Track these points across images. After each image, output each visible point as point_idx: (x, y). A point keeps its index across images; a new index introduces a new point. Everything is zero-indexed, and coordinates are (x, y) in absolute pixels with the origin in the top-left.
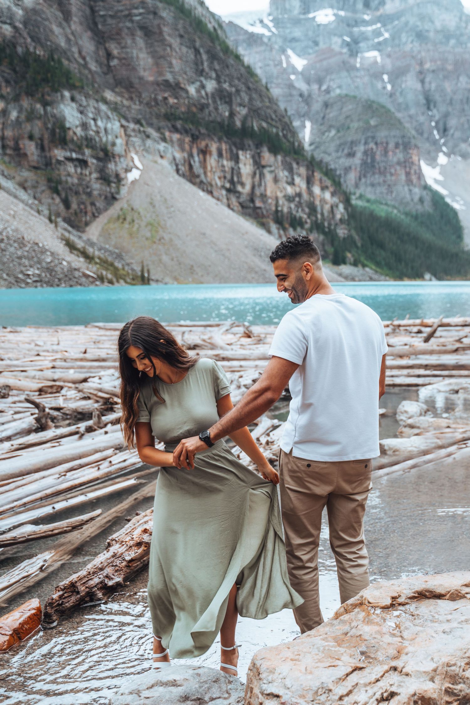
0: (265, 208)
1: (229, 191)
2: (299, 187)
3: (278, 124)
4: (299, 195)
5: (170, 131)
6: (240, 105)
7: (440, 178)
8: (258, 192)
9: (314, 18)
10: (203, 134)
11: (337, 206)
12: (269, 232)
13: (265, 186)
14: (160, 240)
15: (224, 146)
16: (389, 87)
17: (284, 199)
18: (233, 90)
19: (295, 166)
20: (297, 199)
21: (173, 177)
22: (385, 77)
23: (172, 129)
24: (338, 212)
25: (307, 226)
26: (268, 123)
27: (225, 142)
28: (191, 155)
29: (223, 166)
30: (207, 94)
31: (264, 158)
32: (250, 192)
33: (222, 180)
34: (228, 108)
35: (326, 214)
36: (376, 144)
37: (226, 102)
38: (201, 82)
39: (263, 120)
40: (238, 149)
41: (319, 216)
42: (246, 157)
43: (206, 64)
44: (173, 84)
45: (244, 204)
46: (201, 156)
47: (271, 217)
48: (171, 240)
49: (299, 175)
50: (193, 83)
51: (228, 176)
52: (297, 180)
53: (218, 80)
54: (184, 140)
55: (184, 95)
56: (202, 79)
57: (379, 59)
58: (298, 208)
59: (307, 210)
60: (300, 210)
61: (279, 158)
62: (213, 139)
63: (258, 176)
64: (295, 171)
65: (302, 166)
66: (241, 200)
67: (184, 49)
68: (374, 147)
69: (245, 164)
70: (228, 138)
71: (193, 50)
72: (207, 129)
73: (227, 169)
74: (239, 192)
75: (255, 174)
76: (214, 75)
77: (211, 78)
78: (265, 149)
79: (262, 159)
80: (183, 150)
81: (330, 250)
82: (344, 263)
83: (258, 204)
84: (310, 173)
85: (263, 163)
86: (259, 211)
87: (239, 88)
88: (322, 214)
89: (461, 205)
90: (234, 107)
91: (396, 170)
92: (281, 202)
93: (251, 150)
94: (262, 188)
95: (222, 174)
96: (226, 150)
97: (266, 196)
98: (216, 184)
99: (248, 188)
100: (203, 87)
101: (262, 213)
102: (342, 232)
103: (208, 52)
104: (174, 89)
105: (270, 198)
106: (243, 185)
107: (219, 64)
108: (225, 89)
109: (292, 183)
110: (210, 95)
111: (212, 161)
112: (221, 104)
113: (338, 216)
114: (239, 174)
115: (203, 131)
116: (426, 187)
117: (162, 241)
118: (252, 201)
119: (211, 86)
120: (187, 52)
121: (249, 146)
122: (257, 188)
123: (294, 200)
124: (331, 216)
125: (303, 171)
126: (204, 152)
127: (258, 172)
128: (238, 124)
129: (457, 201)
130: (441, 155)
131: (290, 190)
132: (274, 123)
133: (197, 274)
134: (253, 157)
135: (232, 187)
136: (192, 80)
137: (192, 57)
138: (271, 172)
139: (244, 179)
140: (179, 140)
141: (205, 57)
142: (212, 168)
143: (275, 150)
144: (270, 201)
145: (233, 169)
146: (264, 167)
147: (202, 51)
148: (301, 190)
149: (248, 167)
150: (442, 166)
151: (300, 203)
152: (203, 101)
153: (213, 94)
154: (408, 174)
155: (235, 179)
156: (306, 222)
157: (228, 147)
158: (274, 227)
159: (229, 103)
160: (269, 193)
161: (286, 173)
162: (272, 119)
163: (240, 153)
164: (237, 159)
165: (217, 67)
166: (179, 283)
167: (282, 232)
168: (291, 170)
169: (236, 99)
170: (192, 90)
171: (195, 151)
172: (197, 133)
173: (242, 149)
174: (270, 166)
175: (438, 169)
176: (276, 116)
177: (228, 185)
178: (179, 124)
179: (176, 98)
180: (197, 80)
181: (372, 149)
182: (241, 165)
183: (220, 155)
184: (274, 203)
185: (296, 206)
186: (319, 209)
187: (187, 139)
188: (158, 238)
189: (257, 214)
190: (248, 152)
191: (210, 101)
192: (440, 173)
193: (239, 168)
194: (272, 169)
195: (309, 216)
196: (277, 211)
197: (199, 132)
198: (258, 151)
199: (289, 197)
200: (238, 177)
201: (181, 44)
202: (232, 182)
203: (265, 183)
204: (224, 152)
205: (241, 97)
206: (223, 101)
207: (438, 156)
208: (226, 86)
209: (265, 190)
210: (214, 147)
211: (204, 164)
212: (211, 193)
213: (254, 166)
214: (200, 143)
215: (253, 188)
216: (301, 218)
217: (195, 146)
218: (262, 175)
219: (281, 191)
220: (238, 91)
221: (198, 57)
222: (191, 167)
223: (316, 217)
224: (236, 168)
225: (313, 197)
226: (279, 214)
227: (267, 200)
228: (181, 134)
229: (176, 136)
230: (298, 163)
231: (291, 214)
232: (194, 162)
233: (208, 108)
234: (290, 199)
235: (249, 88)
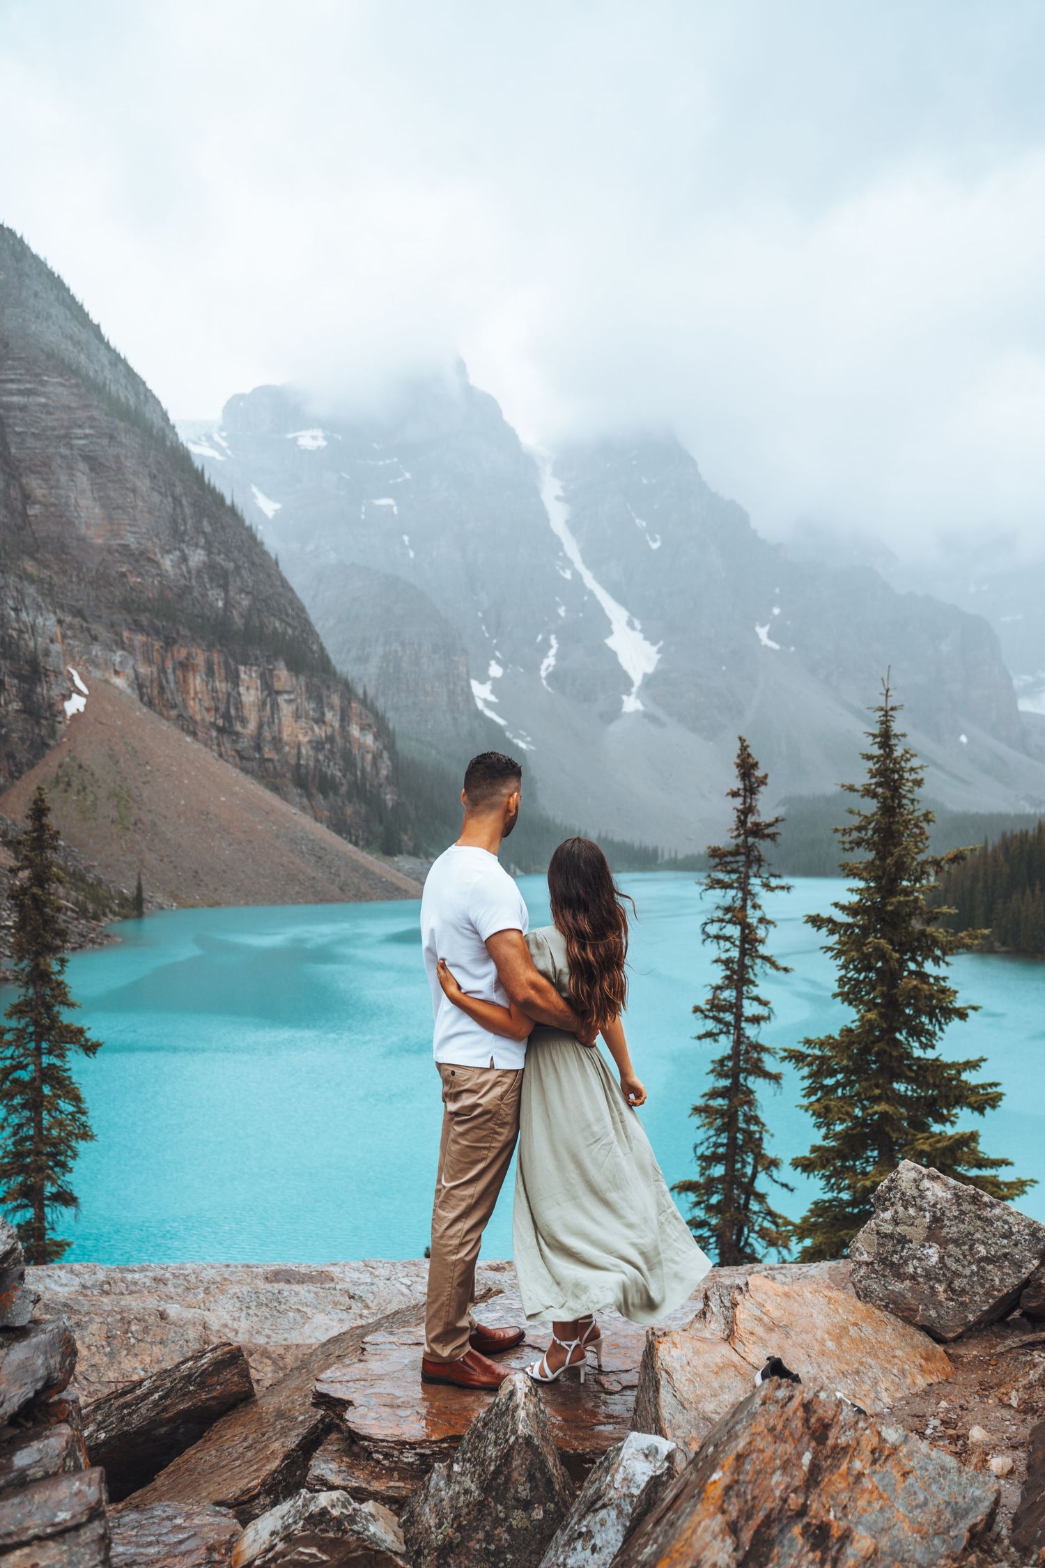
0: (279, 761)
1: (221, 730)
2: (332, 726)
3: (296, 624)
4: (330, 739)
5: (130, 629)
6: (241, 591)
7: (492, 698)
8: (267, 734)
9: (296, 439)
10: (184, 637)
11: (381, 757)
12: (285, 798)
13: (280, 724)
14: (136, 824)
15: (216, 657)
16: (412, 554)
17: (309, 747)
18: (231, 565)
19: (325, 693)
20: (328, 746)
21: (140, 709)
22: (406, 538)
23: (133, 627)
24: (384, 765)
25: (343, 790)
26: (281, 620)
27: (219, 651)
28: (163, 670)
29: (214, 690)
30: (189, 572)
31: (279, 679)
32: (255, 733)
33: (213, 713)
34: (223, 595)
35: (368, 769)
36: (403, 644)
37: (219, 586)
38: (182, 551)
39: (274, 616)
40: (237, 662)
41: (359, 773)
42: (250, 676)
43: (190, 523)
44: (137, 552)
45: (243, 753)
46: (179, 673)
47: (289, 775)
48: (154, 824)
49: (332, 707)
50: (168, 552)
51: (222, 707)
52: (329, 716)
53: (208, 548)
54: (153, 646)
55: (154, 571)
56: (184, 546)
57: (395, 510)
58: (330, 761)
59: (341, 762)
60: (331, 764)
61: (302, 679)
62: (199, 646)
63: (268, 707)
64: (325, 701)
65: (336, 691)
66: (239, 747)
67: (156, 498)
68: (399, 649)
69: (248, 688)
70: (222, 645)
71: (170, 499)
72: (190, 629)
73: (220, 695)
74: (237, 734)
75: (264, 704)
76: (202, 541)
77: (197, 545)
78: (282, 664)
79: (275, 680)
80: (149, 661)
81: (379, 829)
82: (401, 852)
83: (268, 753)
84: (346, 702)
85: (278, 686)
86: (269, 765)
87: (241, 563)
88: (363, 771)
89: (526, 742)
90: (232, 593)
91: (433, 687)
92: (304, 751)
93: (259, 666)
94: (276, 728)
95: (213, 704)
96: (219, 663)
97: (280, 739)
98: (203, 720)
99: (252, 726)
100: (184, 559)
101: (275, 768)
102: (389, 798)
103: (194, 505)
104: (137, 561)
105: (287, 744)
106: (244, 721)
107: (211, 524)
108: (219, 563)
109: (320, 720)
110: (193, 572)
111: (197, 682)
112: (212, 588)
113: (384, 772)
114: (239, 705)
115: (184, 631)
116: (479, 714)
117: (139, 825)
118: (258, 748)
119: (197, 557)
120: (162, 502)
121: (256, 659)
122: (266, 727)
123: (323, 748)
124: (374, 773)
125: (336, 699)
126: (185, 666)
127: (269, 699)
128: (239, 622)
129: (522, 738)
130: (493, 663)
131: (320, 732)
132: (289, 620)
133: (207, 885)
134: (262, 676)
135: (227, 725)
136: (167, 548)
137: (170, 510)
138: (290, 701)
139: (246, 712)
140: (144, 644)
141: (188, 511)
142: (196, 693)
143: (295, 667)
144: (287, 749)
145: (229, 695)
146: (278, 693)
147: (184, 502)
148: (334, 730)
149: (252, 692)
150: (495, 680)
151: (331, 751)
152: (183, 582)
153: (199, 571)
154: (451, 694)
155: (233, 712)
156: (342, 784)
157: (222, 659)
158: (294, 791)
159: (225, 587)
160: (285, 737)
161: (313, 705)
162: (287, 615)
163: (242, 668)
164: (234, 679)
165: (208, 529)
166: (182, 905)
167: (305, 801)
168: (319, 700)
169: (235, 581)
170: (167, 563)
171: (169, 666)
172: (175, 635)
173: (245, 664)
174: (289, 692)
175: (488, 686)
176: (293, 609)
177: (220, 722)
178: (144, 619)
179: (140, 575)
180: (175, 549)
181: (396, 651)
182: (242, 690)
183: (210, 672)
184: (294, 751)
185: (326, 757)
186: (359, 765)
187: (158, 645)
188: (132, 820)
189: (266, 770)
190: (254, 668)
191: (194, 583)
192: (492, 692)
193: (239, 694)
194: (292, 697)
195: (344, 772)
196: (298, 765)
197: (178, 633)
198: (271, 667)
199: (318, 742)
200: (237, 709)
201: (153, 489)
202: (227, 716)
203: (280, 719)
204: (216, 667)
205: (242, 577)
206: (214, 585)
207: (489, 665)
208: (220, 559)
209: (280, 732)
210: (200, 659)
211: (183, 686)
212: (194, 734)
213: (262, 692)
214: (179, 651)
215: (260, 726)
216: (333, 776)
217: (169, 655)
218: (275, 707)
219: (306, 734)
220: (238, 568)
221: (178, 510)
222: (162, 689)
223: (355, 775)
224: (234, 693)
225: (349, 742)
226: (303, 771)
227: (283, 747)
228: (148, 634)
229: (139, 639)
230: (328, 688)
231: (321, 770)
232: (168, 682)
233: (190, 593)
234: (318, 746)
235: (253, 564)
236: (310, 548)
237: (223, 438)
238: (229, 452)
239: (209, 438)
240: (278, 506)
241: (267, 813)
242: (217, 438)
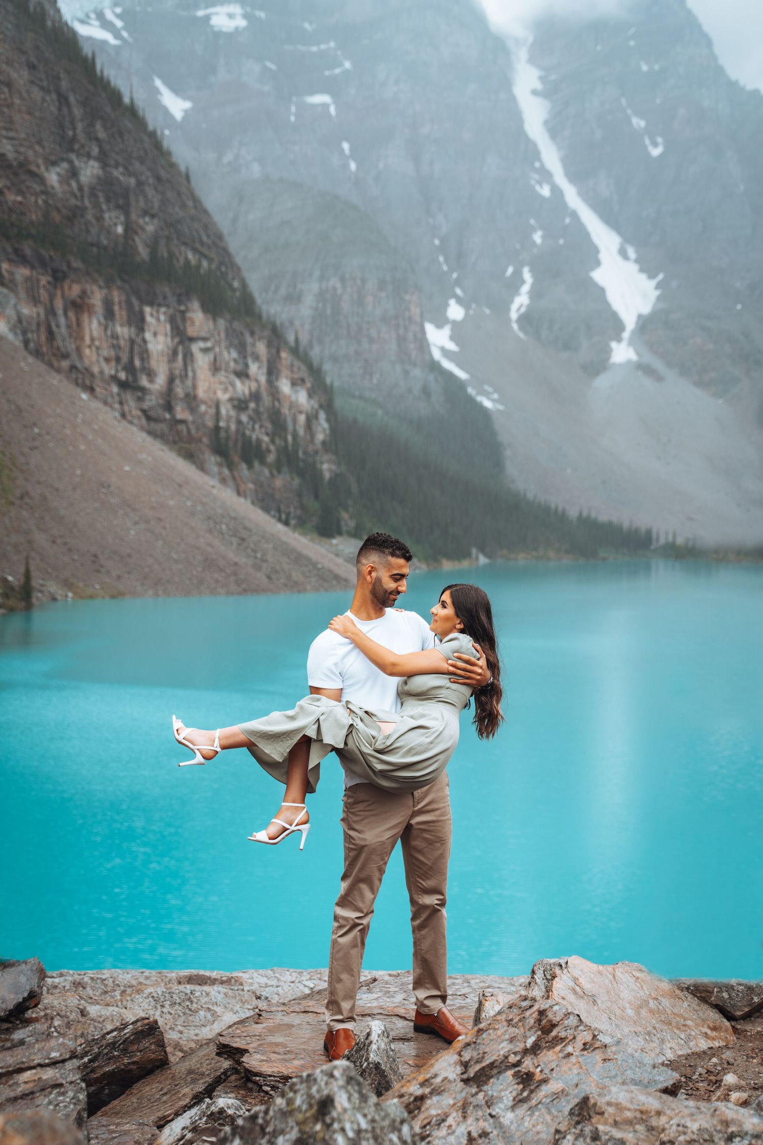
0: (193, 422)
1: (123, 385)
2: (257, 381)
3: (213, 254)
4: (256, 396)
5: (10, 261)
6: (145, 213)
7: (452, 346)
8: (179, 391)
9: (208, 18)
10: (76, 270)
11: (317, 417)
12: (202, 468)
13: (194, 378)
14: (22, 498)
15: (116, 296)
16: (353, 166)
17: (229, 406)
18: (132, 181)
19: (249, 340)
20: (252, 405)
21: (24, 359)
22: (346, 146)
23: (14, 257)
24: (320, 429)
25: (271, 458)
26: (195, 250)
27: (119, 288)
28: (51, 311)
29: (115, 336)
30: (80, 189)
31: (193, 323)
32: (164, 389)
33: (113, 364)
34: (122, 218)
35: (301, 432)
36: (343, 280)
37: (118, 207)
38: (70, 162)
39: (185, 244)
40: (143, 302)
41: (290, 438)
42: (158, 319)
43: (80, 126)
44: (15, 164)
45: (152, 414)
46: (71, 315)
47: (205, 440)
48: (45, 499)
49: (257, 358)
50: (54, 164)
51: (125, 358)
52: (253, 368)
53: (103, 159)
54: (38, 281)
55: (37, 188)
56: (73, 156)
57: (332, 110)
58: (255, 422)
59: (269, 426)
60: (257, 426)
61: (222, 323)
62: (95, 281)
63: (180, 357)
64: (249, 349)
65: (260, 338)
66: (146, 405)
67: (37, 94)
68: (339, 285)
69: (155, 334)
70: (123, 281)
71: (54, 96)
72: (84, 261)
73: (122, 343)
74: (143, 390)
75: (175, 353)
76: (95, 151)
77: (89, 156)
78: (195, 305)
79: (188, 324)
80: (35, 300)
81: (314, 505)
82: (340, 533)
83: (181, 413)
84: (274, 351)
85: (191, 331)
86: (182, 428)
87: (143, 178)
88: (295, 435)
89: (493, 400)
90: (133, 216)
91: (379, 332)
92: (223, 411)
93: (168, 306)
94: (189, 382)
95: (113, 353)
96: (120, 303)
97: (195, 397)
98: (102, 372)
99: (161, 380)
100: (74, 173)
101: (189, 431)
102: (327, 468)
103: (84, 103)
104: (16, 174)
105: (204, 402)
106: (151, 374)
107: (105, 128)
108: (118, 179)
109: (243, 374)
110: (86, 189)
111: (93, 326)
112: (109, 210)
113: (320, 437)
114: (145, 354)
115: (76, 264)
116: (435, 367)
117: (27, 500)
118: (169, 407)
119: (90, 171)
120: (44, 100)
121: (165, 298)
122: (177, 382)
123: (247, 408)
124: (308, 438)
125: (261, 348)
126: (79, 306)
127: (180, 348)
128: (143, 252)
129: (487, 395)
130: (452, 302)
131: (242, 388)
132: (205, 251)
133: (108, 572)
134: (172, 320)
135: (130, 379)
136: (53, 158)
137: (54, 109)
138: (205, 350)
139: (153, 364)
140: (27, 279)
141: (77, 112)
142: (92, 339)
143: (212, 308)
144: (203, 408)
145: (132, 342)
146: (192, 340)
147: (72, 99)
148: (259, 386)
149: (161, 338)
150: (454, 323)
151: (256, 411)
152: (73, 201)
153: (92, 189)
154: (401, 340)
155: (137, 363)
156: (269, 451)
157: (123, 298)
158: (212, 460)
159: (125, 208)
160: (201, 393)
161: (234, 354)
162: (202, 243)
163: (147, 310)
164: (138, 322)
165: (102, 134)
166: (80, 596)
167: (226, 471)
168: (242, 348)
169: (137, 201)
170: (53, 177)
171: (59, 305)
172: (65, 268)
173: (151, 304)
174: (205, 339)
175: (447, 331)
176: (208, 236)
177: (122, 375)
178: (27, 249)
179: (20, 192)
180: (63, 160)
181: (335, 289)
182: (148, 336)
183: (109, 314)
184: (212, 411)
185: (251, 418)
186: (290, 427)
187: (44, 280)
188: (18, 493)
189: (178, 433)
190: (163, 309)
191: (87, 203)
192: (452, 338)
193: (145, 341)
194: (209, 344)
195: (272, 436)
196: (217, 428)
197: (69, 265)
198: (182, 308)
199: (240, 401)
200: (142, 360)
201: (32, 82)
202: (130, 368)
203: (194, 372)
204: (116, 308)
205: (146, 196)
206: (112, 205)
207: (447, 305)
208: (117, 173)
209: (194, 387)
210: (97, 298)
211: (76, 331)
212: (91, 390)
213: (173, 338)
214: (70, 288)
215: (171, 380)
216: (259, 441)
217: (59, 292)
218: (188, 357)
219: (226, 390)
220: (140, 183)
221: (65, 110)
222: (51, 335)
223: (286, 441)
224: (139, 340)
225: (278, 400)
226: (223, 434)
227: (198, 406)
228: (33, 267)
229: (22, 272)
230: (252, 333)
231: (244, 434)
232: (58, 326)
233: (82, 216)
234: (240, 405)
235: (158, 179)
236: (228, 158)
237: (118, 16)
238: (125, 34)
239: (100, 16)
240: (187, 105)
241: (180, 486)
242: (109, 15)
